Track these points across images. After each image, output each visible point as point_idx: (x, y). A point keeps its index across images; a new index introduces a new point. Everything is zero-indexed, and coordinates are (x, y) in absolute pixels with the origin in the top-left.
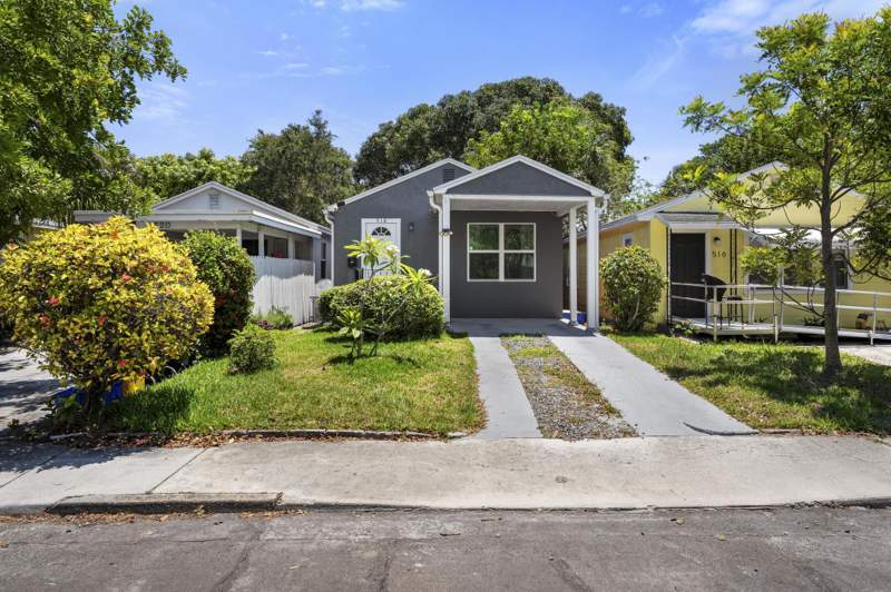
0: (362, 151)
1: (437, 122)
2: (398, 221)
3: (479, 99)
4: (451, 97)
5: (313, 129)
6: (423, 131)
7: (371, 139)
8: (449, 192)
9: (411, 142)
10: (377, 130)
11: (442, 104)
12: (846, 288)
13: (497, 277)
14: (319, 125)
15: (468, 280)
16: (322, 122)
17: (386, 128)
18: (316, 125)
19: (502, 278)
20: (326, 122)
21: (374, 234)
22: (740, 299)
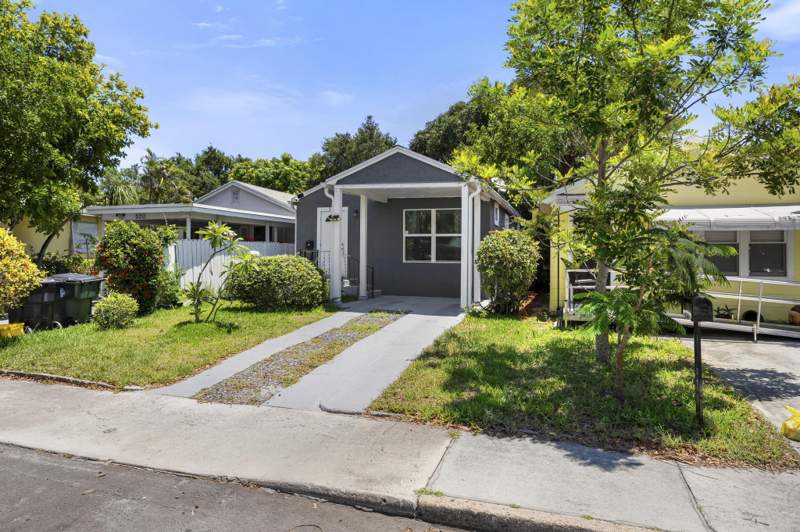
8: (339, 182)
12: (738, 275)
13: (430, 259)
15: (404, 261)
18: (368, 128)
19: (433, 260)
21: (328, 220)
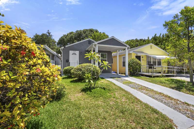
0: (59, 40)
1: (75, 35)
2: (78, 52)
3: (83, 32)
4: (78, 31)
5: (48, 34)
6: (73, 36)
7: (61, 37)
8: (98, 44)
9: (70, 38)
10: (63, 36)
11: (76, 32)
14: (49, 33)
16: (50, 32)
17: (64, 36)
18: (48, 33)
19: (100, 65)
20: (51, 33)
21: (72, 54)
22: (156, 69)
